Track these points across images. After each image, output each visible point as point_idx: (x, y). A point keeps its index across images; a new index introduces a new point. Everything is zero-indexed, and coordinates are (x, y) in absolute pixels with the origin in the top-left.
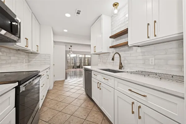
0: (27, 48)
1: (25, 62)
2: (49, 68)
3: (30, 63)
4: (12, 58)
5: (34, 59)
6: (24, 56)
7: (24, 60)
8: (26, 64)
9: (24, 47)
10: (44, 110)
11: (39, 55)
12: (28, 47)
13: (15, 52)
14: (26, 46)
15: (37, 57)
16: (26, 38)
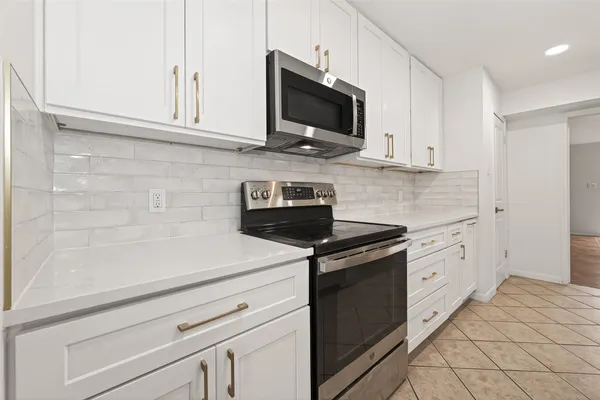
0: (392, 160)
1: (404, 199)
2: (472, 220)
3: (417, 202)
4: (370, 189)
5: (427, 191)
6: (400, 183)
7: (401, 193)
8: (406, 204)
9: (384, 159)
10: (429, 359)
11: (440, 176)
12: (392, 157)
13: (375, 173)
14: (387, 156)
15: (434, 183)
16: (387, 135)
